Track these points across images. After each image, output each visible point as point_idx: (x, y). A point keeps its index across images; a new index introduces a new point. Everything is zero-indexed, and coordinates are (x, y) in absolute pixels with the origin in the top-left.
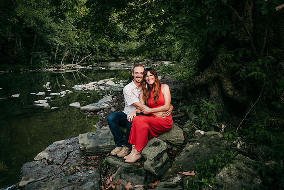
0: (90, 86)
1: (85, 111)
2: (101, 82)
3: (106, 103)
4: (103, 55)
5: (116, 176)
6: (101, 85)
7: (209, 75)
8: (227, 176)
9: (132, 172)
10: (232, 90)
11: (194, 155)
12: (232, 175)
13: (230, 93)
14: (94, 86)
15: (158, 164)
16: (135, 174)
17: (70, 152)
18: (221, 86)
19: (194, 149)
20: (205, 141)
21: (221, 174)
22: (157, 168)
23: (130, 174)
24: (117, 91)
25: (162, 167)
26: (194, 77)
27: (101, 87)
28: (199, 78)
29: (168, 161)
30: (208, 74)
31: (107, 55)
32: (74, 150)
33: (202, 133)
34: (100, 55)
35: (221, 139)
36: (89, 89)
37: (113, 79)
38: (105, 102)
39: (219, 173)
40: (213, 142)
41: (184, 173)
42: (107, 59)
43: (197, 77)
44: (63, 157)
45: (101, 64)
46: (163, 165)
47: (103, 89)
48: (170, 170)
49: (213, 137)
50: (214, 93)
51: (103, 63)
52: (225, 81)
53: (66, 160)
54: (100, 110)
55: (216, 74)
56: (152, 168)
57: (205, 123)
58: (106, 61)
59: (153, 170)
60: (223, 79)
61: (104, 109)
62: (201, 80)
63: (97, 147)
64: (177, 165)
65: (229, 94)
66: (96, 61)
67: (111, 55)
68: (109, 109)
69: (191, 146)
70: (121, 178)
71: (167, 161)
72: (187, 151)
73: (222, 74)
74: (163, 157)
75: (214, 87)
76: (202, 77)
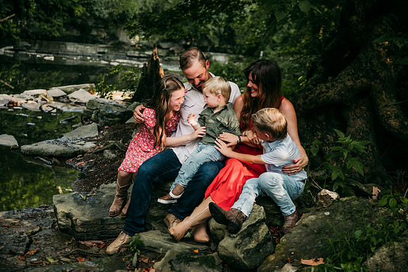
0: (29, 100)
1: (34, 155)
2: (57, 91)
3: (86, 140)
4: (47, 21)
5: (163, 265)
6: (56, 99)
7: (349, 84)
8: (388, 260)
9: (194, 260)
10: (397, 117)
11: (319, 232)
12: (397, 258)
13: (394, 123)
14: (39, 99)
15: (250, 243)
16: (200, 265)
17: (33, 233)
18: (373, 109)
19: (318, 221)
20: (341, 209)
21: (377, 257)
22: (248, 251)
23: (191, 263)
24: (112, 115)
25: (257, 249)
26: (315, 86)
27: (59, 105)
28: (327, 88)
29: (269, 240)
30: (346, 81)
31: (59, 22)
32: (40, 230)
33: (334, 195)
34: (39, 20)
35: (373, 207)
36: (26, 106)
37: (88, 85)
38: (84, 138)
39: (371, 256)
40: (358, 212)
41: (304, 262)
42: (57, 34)
43: (322, 85)
44: (20, 242)
45: (41, 45)
46: (260, 246)
47: (65, 109)
48: (272, 258)
49: (356, 202)
50: (358, 123)
51: (45, 43)
52: (384, 97)
53: (28, 246)
54: (74, 155)
55: (365, 80)
56: (238, 251)
57: (338, 179)
58: (54, 38)
59: (239, 254)
60: (381, 92)
61: (83, 152)
62: (331, 93)
63: (103, 221)
64: (285, 249)
65: (390, 126)
66: (25, 35)
67: (72, 24)
68: (96, 153)
69: (313, 217)
70: (172, 268)
71: (266, 239)
72: (305, 225)
73: (378, 81)
74: (260, 231)
75: (358, 111)
76: (333, 85)
